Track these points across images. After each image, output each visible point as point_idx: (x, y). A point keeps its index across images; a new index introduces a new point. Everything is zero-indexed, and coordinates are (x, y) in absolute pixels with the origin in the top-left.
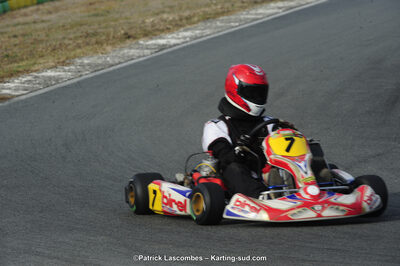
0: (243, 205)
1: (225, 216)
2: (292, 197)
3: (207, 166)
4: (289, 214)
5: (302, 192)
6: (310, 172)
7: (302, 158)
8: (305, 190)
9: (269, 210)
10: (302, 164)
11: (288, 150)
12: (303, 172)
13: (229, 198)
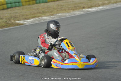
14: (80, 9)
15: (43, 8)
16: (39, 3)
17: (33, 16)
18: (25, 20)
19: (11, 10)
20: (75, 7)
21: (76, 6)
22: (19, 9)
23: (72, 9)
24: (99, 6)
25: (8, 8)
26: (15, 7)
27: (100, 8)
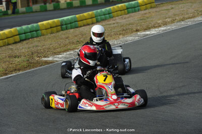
0: (86, 103)
1: (78, 108)
2: (106, 100)
3: (73, 88)
4: (104, 107)
5: (110, 98)
6: (113, 90)
7: (110, 83)
8: (111, 97)
9: (96, 105)
10: (110, 86)
11: (105, 81)
12: (110, 90)
13: (80, 101)
14: (132, 32)
15: (76, 36)
16: (67, 29)
17: (65, 48)
18: (55, 56)
19: (27, 43)
20: (123, 30)
21: (125, 28)
22: (39, 41)
23: (120, 34)
24: (160, 26)
25: (21, 41)
26: (32, 38)
27: (162, 29)
